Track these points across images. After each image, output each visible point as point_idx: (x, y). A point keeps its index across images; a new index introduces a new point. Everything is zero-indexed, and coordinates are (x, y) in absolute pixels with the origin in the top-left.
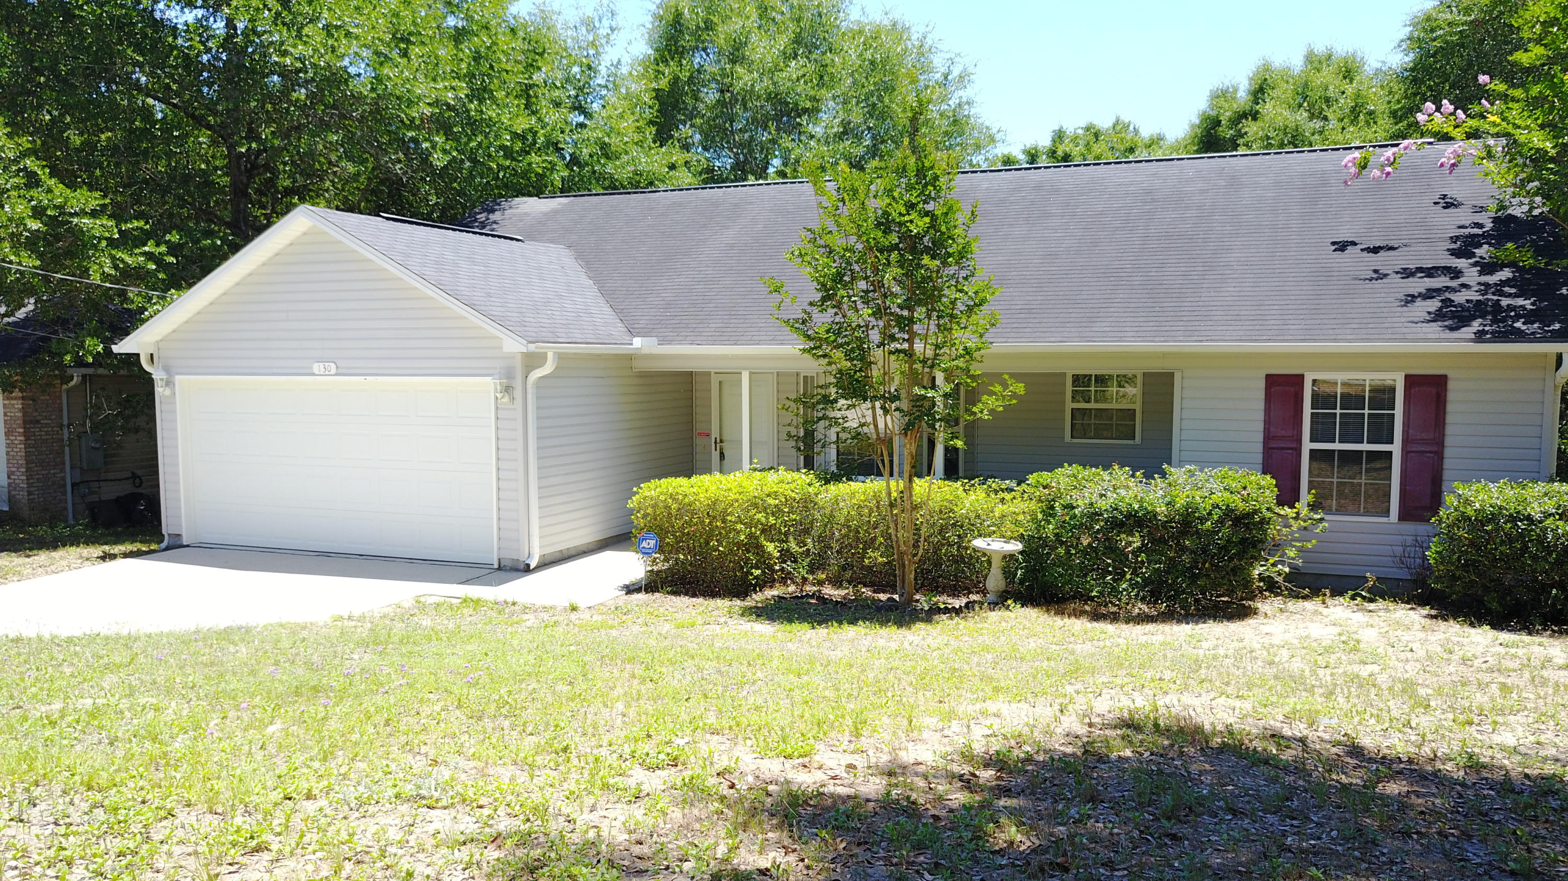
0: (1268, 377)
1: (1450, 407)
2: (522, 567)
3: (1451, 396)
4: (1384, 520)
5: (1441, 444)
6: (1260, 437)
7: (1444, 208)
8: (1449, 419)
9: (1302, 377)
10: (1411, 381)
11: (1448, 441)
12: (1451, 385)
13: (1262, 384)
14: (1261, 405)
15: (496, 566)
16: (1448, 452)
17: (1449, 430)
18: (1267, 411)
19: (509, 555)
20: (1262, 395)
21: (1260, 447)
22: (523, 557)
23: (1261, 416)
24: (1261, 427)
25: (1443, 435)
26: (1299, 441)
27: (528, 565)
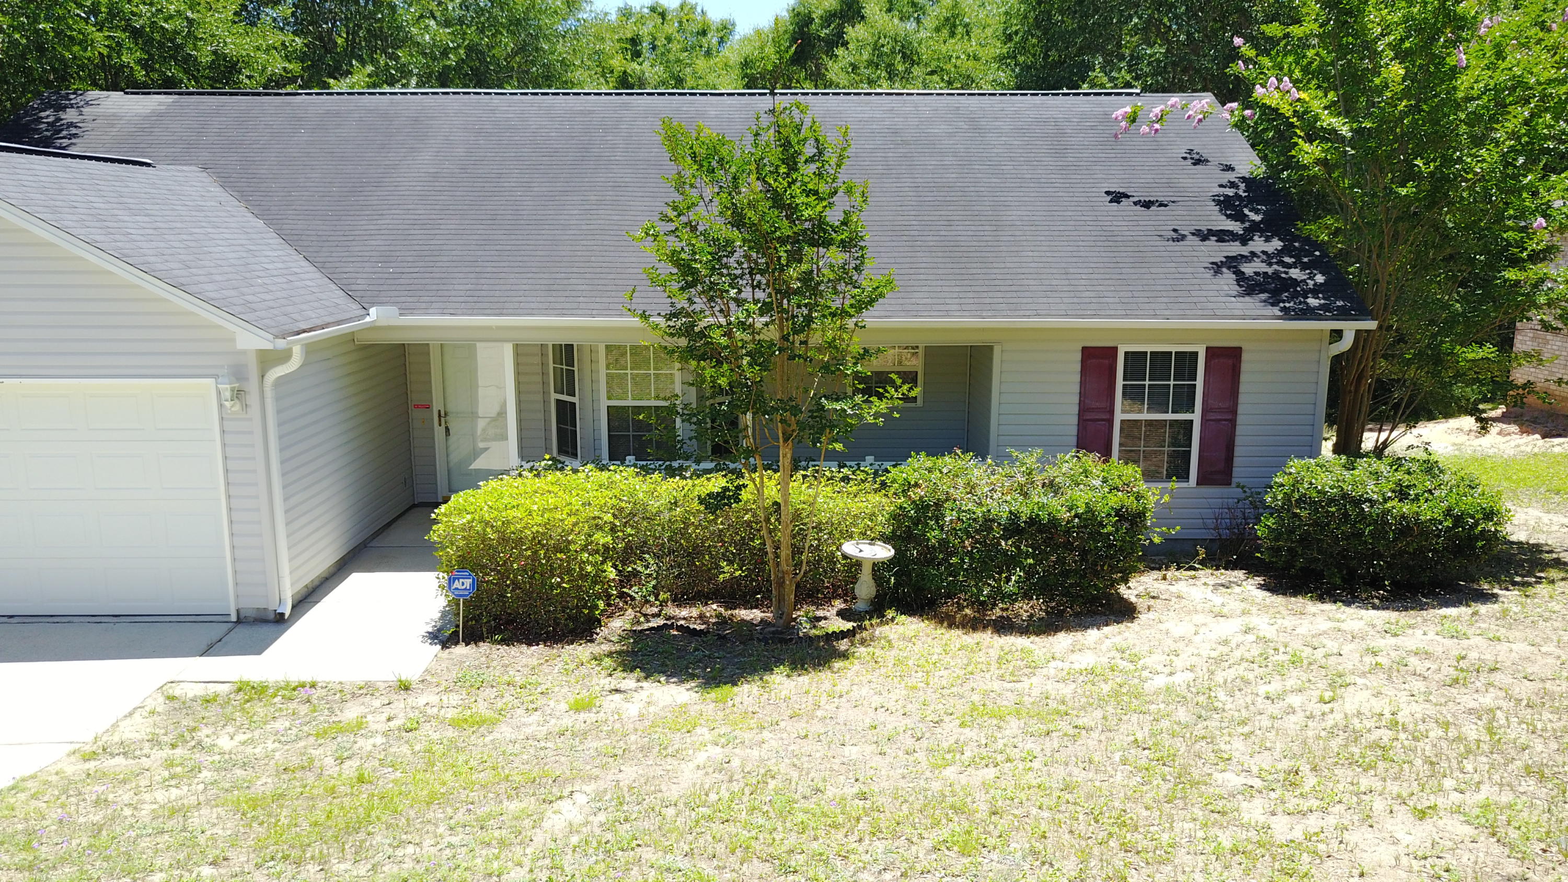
0: (1085, 350)
1: (1244, 378)
2: (272, 616)
3: (1245, 367)
4: (1184, 485)
5: (1234, 412)
6: (1076, 410)
7: (1194, 164)
8: (1242, 388)
9: (1114, 350)
10: (1211, 352)
11: (1241, 409)
12: (1245, 356)
13: (1079, 356)
14: (1077, 378)
15: (234, 618)
16: (1240, 419)
17: (1242, 398)
18: (1082, 383)
19: (253, 603)
20: (1078, 367)
21: (1075, 420)
22: (273, 606)
23: (1076, 389)
24: (1076, 399)
25: (1236, 404)
26: (1112, 412)
27: (282, 615)
